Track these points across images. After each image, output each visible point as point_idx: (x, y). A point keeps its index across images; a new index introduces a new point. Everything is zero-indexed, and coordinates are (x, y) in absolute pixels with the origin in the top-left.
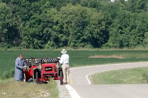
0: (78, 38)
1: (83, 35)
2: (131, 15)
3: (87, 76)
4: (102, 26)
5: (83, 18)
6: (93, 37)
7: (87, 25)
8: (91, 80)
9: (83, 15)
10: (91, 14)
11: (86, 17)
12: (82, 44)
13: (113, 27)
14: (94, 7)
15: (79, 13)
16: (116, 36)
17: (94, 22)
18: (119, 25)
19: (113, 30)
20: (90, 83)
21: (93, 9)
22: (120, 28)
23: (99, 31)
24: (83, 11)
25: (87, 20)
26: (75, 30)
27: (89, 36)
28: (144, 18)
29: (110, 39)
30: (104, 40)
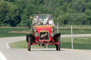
0: (2, 20)
1: (5, 19)
2: (35, 7)
3: (7, 44)
4: (17, 13)
5: (5, 8)
6: (11, 20)
7: (7, 13)
8: (9, 46)
9: (5, 6)
10: (10, 6)
11: (7, 8)
13: (23, 14)
14: (12, 2)
15: (3, 5)
16: (25, 19)
17: (12, 11)
18: (27, 13)
19: (23, 16)
20: (8, 48)
22: (28, 15)
23: (14, 16)
24: (5, 4)
27: (9, 19)
28: (42, 9)
29: (21, 21)
30: (18, 22)
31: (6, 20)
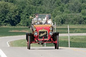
0: (3, 20)
2: (34, 7)
4: (16, 13)
5: (6, 8)
6: (11, 20)
7: (8, 13)
9: (5, 6)
10: (10, 6)
11: (8, 8)
12: (5, 24)
13: (23, 14)
14: (12, 2)
15: (3, 6)
16: (25, 19)
17: (12, 11)
18: (26, 13)
19: (23, 16)
20: (9, 46)
21: (12, 3)
22: (27, 15)
23: (15, 16)
24: (6, 4)
26: (1, 15)
27: (9, 19)
28: (41, 9)
29: (21, 21)
30: (18, 22)
31: (7, 20)
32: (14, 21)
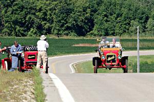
0: (62, 26)
1: (67, 23)
2: (117, 2)
3: (70, 65)
4: (87, 13)
5: (68, 5)
6: (77, 25)
7: (71, 13)
8: (75, 69)
9: (67, 1)
10: (76, 1)
11: (71, 4)
12: (66, 32)
13: (98, 14)
16: (101, 24)
17: (79, 9)
18: (105, 13)
19: (98, 18)
20: (73, 72)
22: (106, 16)
23: (83, 18)
25: (71, 7)
26: (59, 17)
27: (73, 24)
28: (130, 6)
29: (95, 27)
30: (89, 28)
31: (69, 25)
32: (82, 27)
